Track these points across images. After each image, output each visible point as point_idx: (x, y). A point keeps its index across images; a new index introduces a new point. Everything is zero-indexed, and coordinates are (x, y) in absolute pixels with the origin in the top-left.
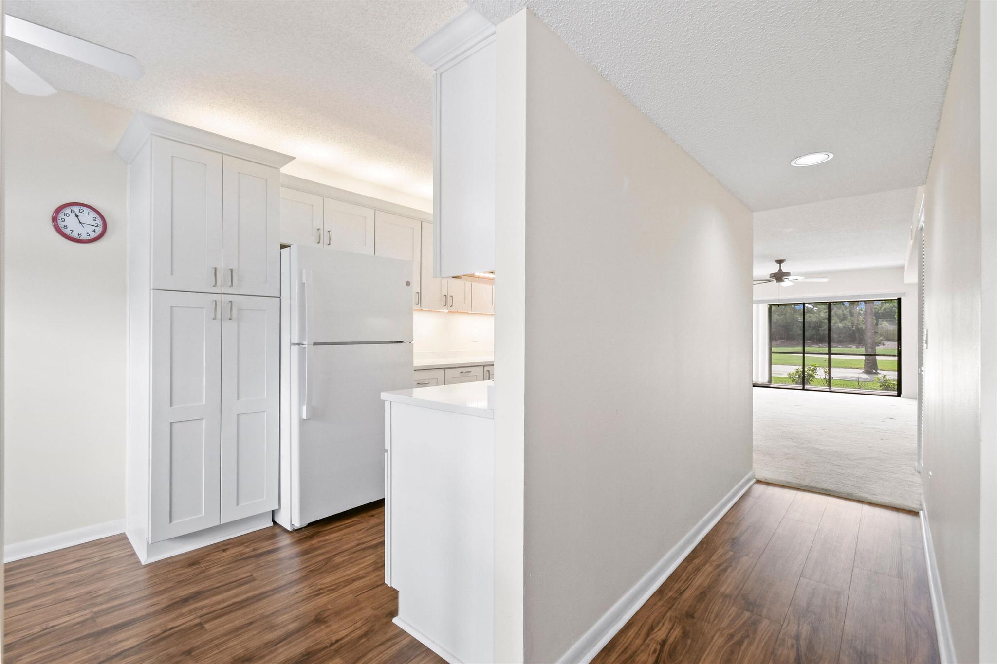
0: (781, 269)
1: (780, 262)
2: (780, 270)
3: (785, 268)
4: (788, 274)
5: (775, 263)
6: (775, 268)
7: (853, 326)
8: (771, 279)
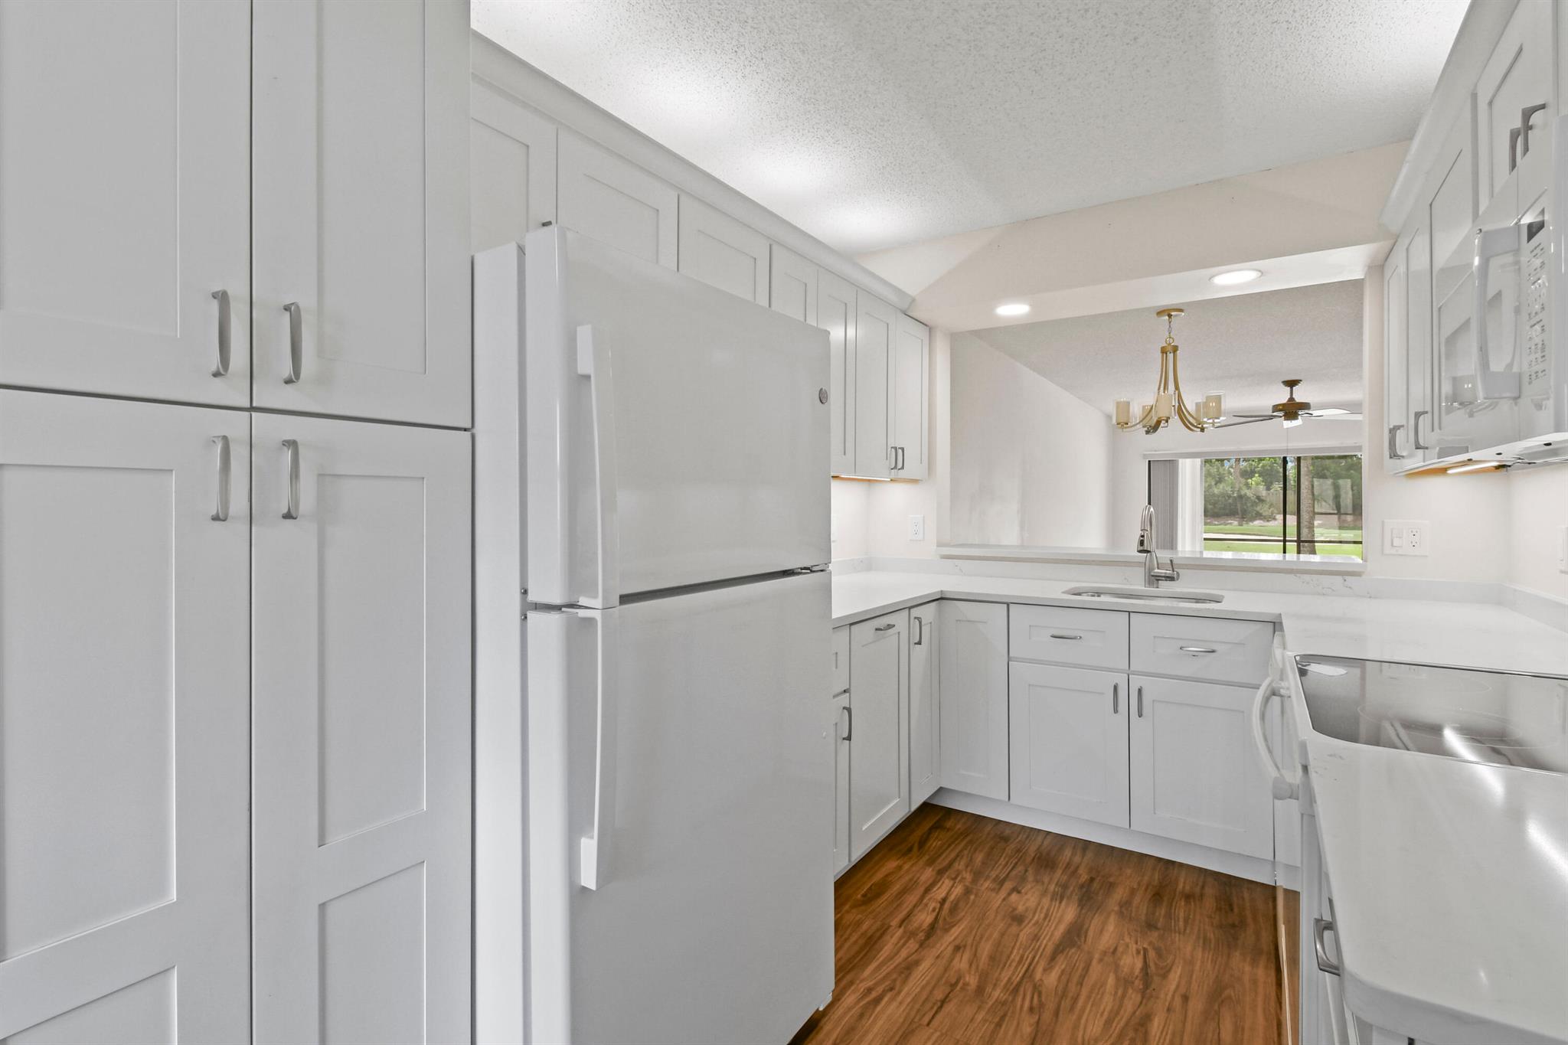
0: (1294, 396)
1: (1291, 384)
2: (1291, 399)
3: (1300, 395)
4: (1305, 406)
5: (1282, 385)
6: (1282, 396)
7: (1233, 492)
8: (1275, 414)
